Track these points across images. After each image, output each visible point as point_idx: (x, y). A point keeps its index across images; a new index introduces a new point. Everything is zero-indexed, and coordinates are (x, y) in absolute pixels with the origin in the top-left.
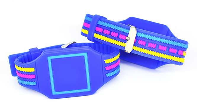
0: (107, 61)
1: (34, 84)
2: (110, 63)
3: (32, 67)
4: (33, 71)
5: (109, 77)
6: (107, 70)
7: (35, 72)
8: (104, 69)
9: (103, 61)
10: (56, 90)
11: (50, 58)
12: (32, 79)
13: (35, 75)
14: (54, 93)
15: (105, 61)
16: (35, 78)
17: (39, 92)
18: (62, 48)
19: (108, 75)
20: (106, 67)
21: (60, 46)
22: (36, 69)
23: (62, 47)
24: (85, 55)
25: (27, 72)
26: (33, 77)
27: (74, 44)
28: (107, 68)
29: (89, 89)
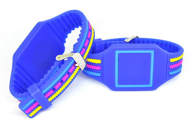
0: (172, 60)
1: (99, 75)
2: (174, 62)
3: (99, 59)
4: (99, 63)
5: (172, 75)
6: (171, 68)
7: (101, 64)
8: (168, 67)
9: (168, 60)
10: (119, 83)
11: (117, 53)
12: (98, 70)
13: (101, 67)
14: (117, 85)
15: (170, 59)
16: (101, 70)
17: (103, 83)
18: (125, 42)
19: (171, 73)
20: (170, 65)
21: (124, 39)
22: (102, 61)
23: (125, 40)
24: (152, 52)
25: (93, 63)
26: (99, 68)
27: (137, 38)
28: (171, 67)
29: (151, 85)
